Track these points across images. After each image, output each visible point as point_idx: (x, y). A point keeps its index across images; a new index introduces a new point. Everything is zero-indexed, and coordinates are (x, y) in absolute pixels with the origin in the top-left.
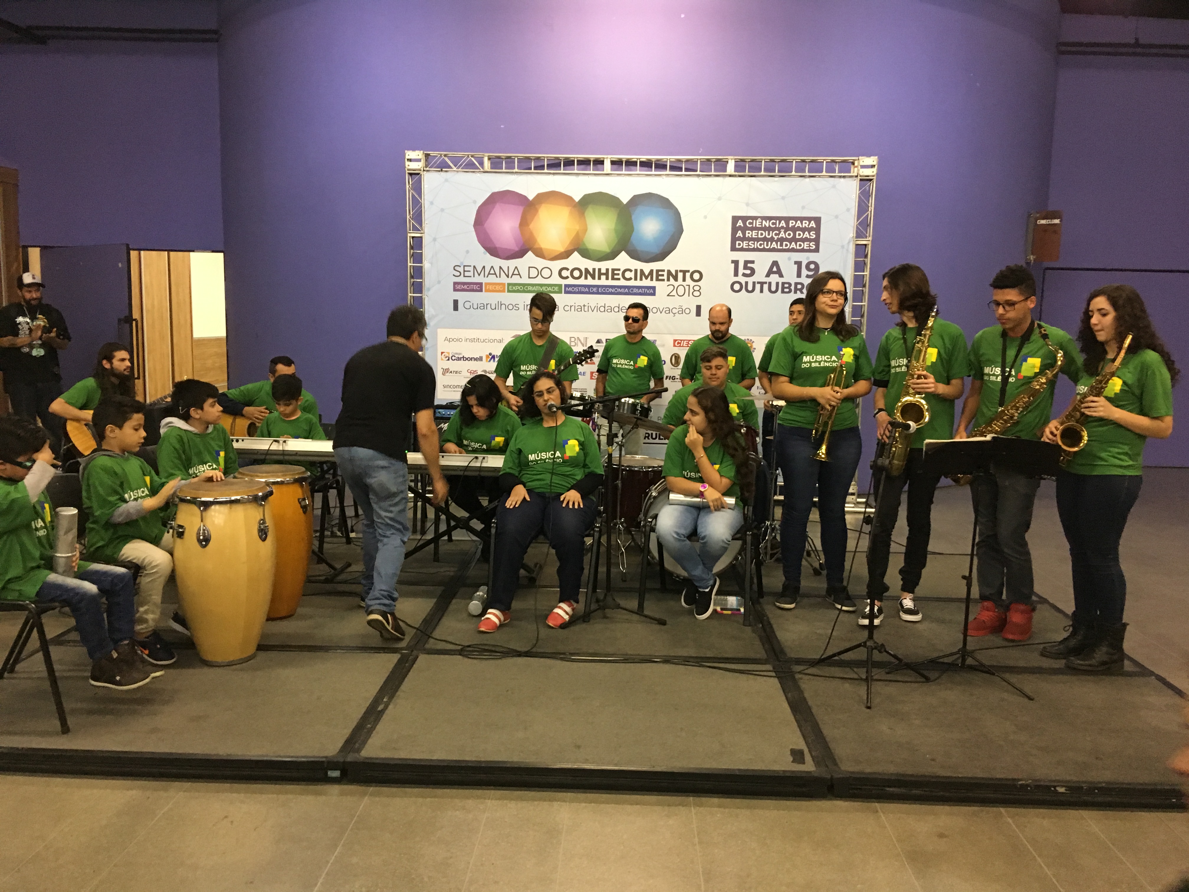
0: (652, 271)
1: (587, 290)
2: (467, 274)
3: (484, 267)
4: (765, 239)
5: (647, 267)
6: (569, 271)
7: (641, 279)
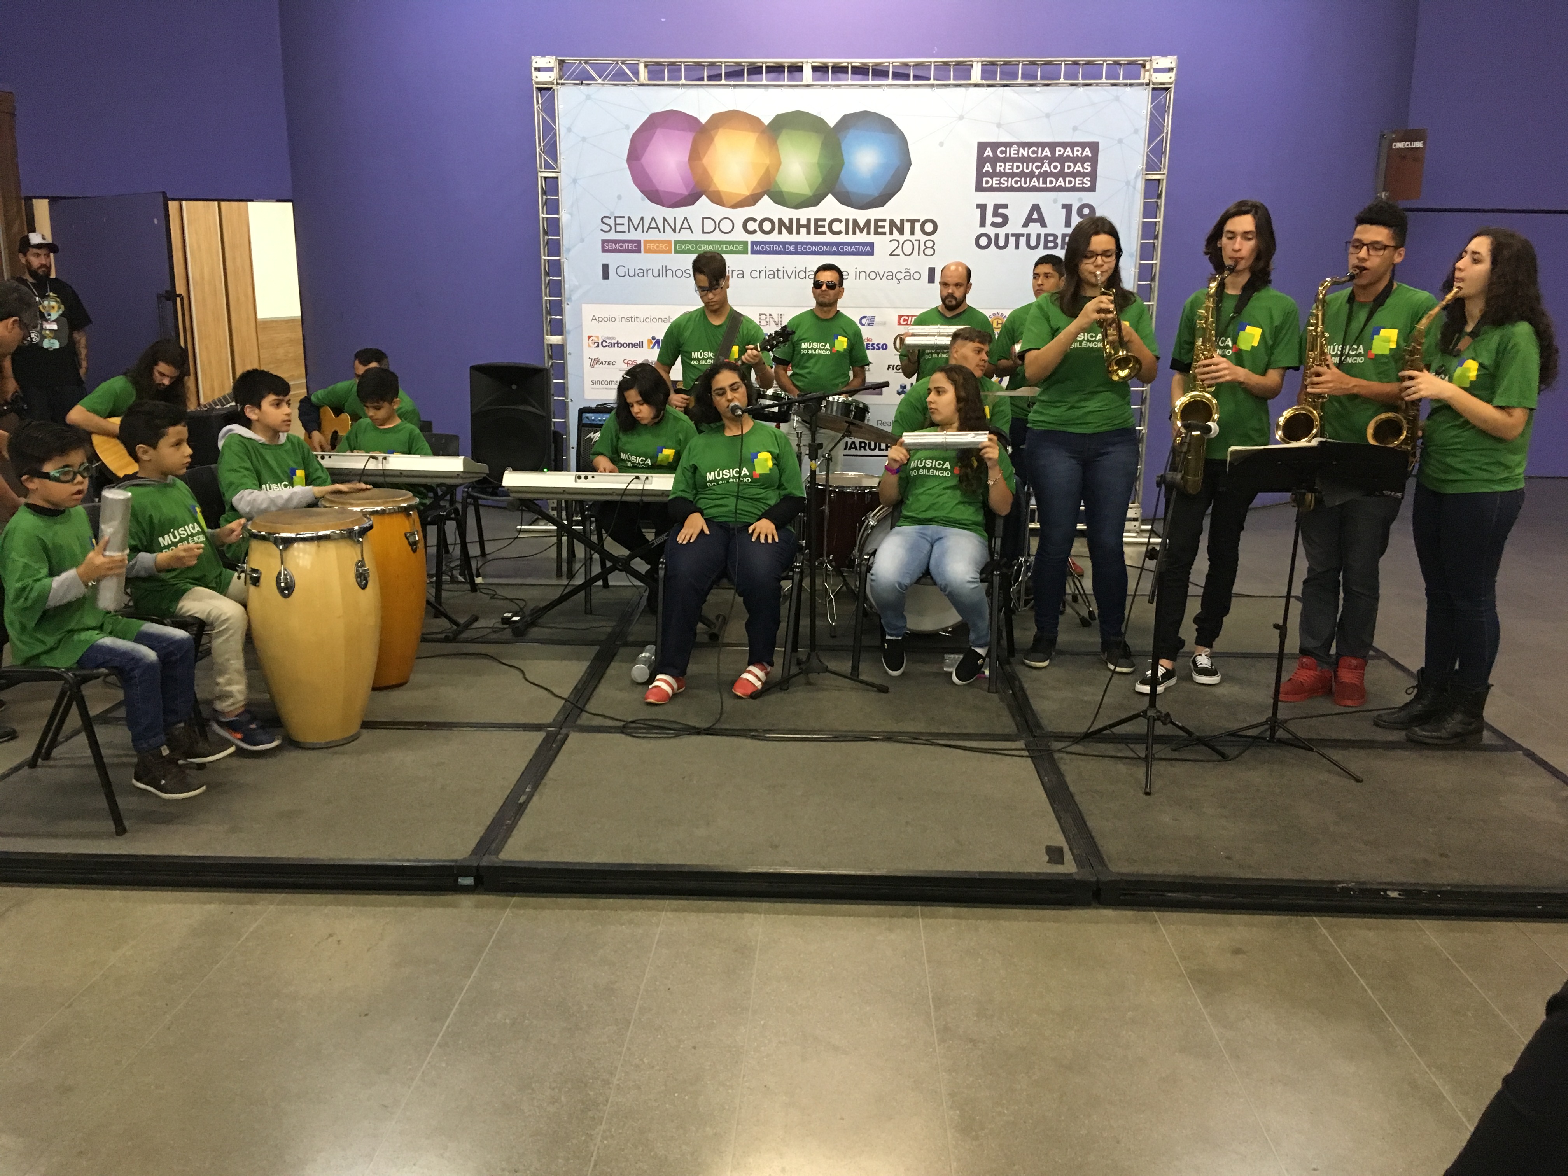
0: (868, 221)
1: (781, 248)
2: (619, 228)
3: (642, 218)
4: (1022, 174)
5: (862, 216)
6: (758, 222)
7: (854, 233)
